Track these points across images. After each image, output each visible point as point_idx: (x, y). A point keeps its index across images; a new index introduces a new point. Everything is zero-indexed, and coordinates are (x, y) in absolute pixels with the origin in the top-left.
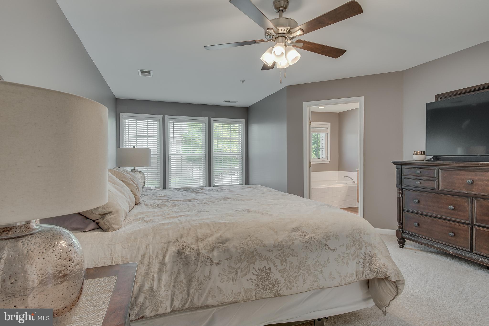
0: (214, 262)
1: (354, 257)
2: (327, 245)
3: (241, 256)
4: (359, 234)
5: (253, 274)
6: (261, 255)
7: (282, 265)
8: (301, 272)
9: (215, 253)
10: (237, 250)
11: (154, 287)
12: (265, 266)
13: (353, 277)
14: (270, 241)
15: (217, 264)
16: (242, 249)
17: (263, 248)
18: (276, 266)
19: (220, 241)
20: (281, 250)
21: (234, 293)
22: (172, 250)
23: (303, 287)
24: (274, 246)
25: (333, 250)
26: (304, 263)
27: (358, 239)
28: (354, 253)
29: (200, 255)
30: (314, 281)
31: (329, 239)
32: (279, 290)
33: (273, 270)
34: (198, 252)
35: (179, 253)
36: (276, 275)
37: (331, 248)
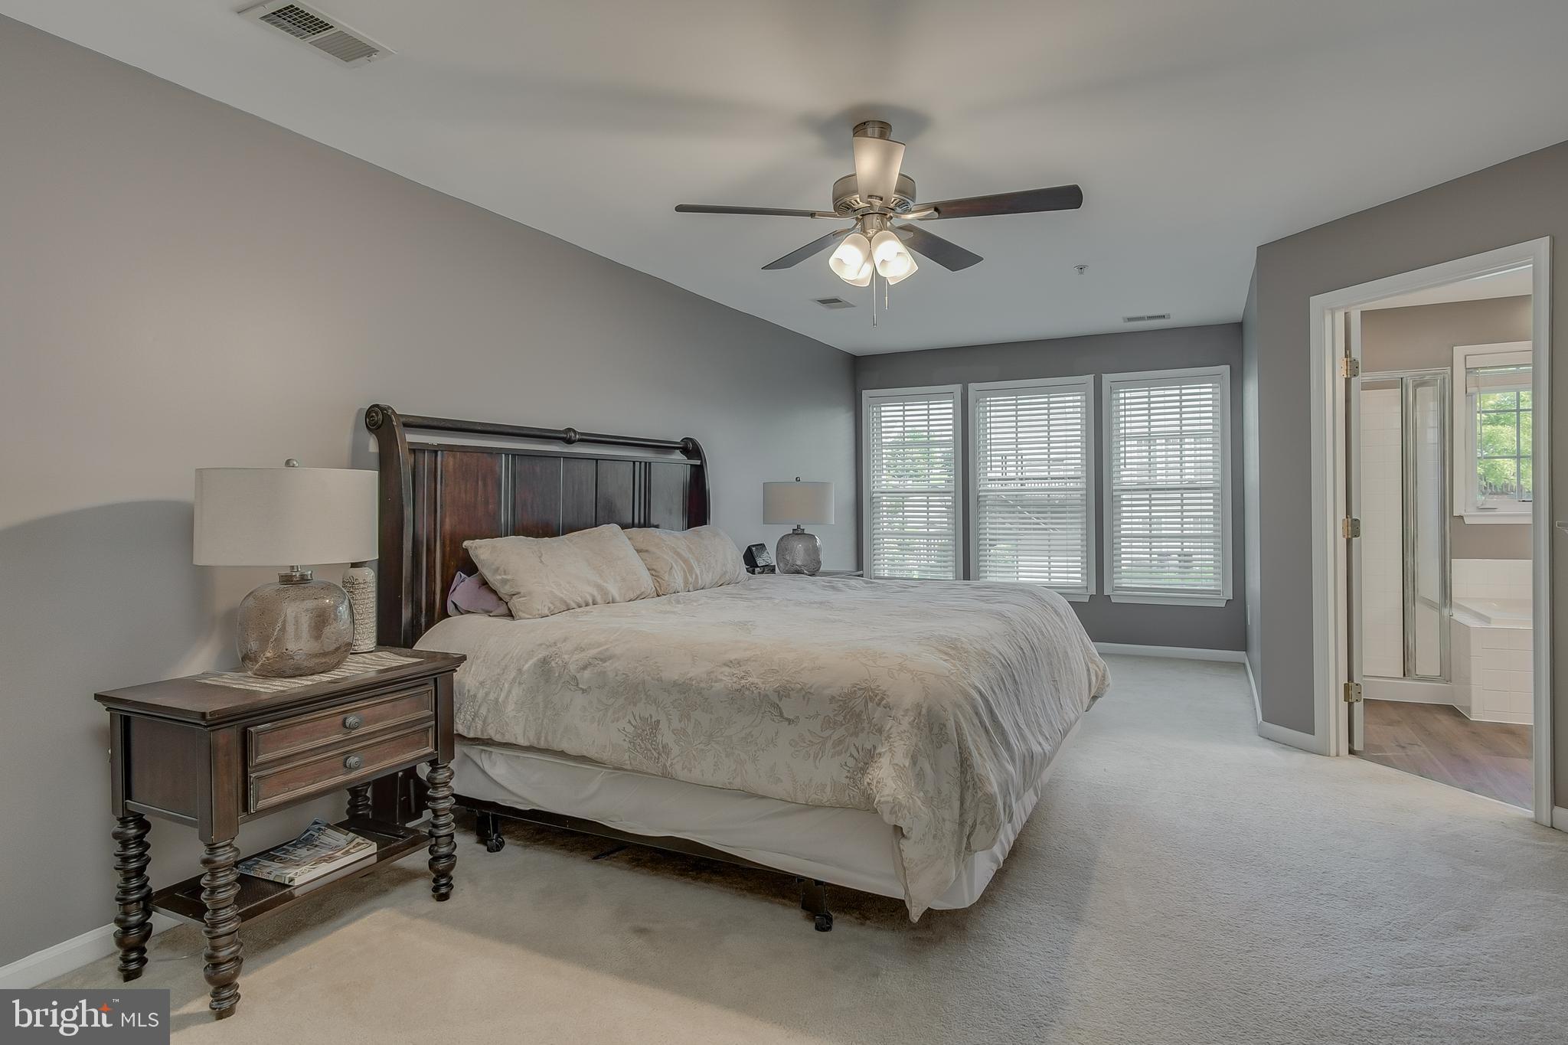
0: (581, 686)
1: (837, 749)
2: (778, 706)
3: (618, 686)
4: (866, 702)
5: (630, 722)
6: (648, 693)
7: (680, 721)
8: (712, 747)
9: (587, 674)
10: (616, 676)
11: (500, 700)
12: (651, 716)
13: (825, 793)
14: (673, 674)
15: (584, 691)
16: (624, 676)
17: (656, 682)
18: (669, 721)
19: (602, 657)
20: (685, 693)
21: (596, 744)
22: (541, 654)
23: (713, 775)
24: (675, 684)
25: (790, 721)
26: (721, 729)
27: (858, 711)
28: (840, 742)
29: (566, 670)
30: (735, 770)
31: (788, 696)
32: (668, 765)
33: (663, 725)
34: (565, 665)
35: (545, 661)
36: (666, 736)
37: (785, 715)
